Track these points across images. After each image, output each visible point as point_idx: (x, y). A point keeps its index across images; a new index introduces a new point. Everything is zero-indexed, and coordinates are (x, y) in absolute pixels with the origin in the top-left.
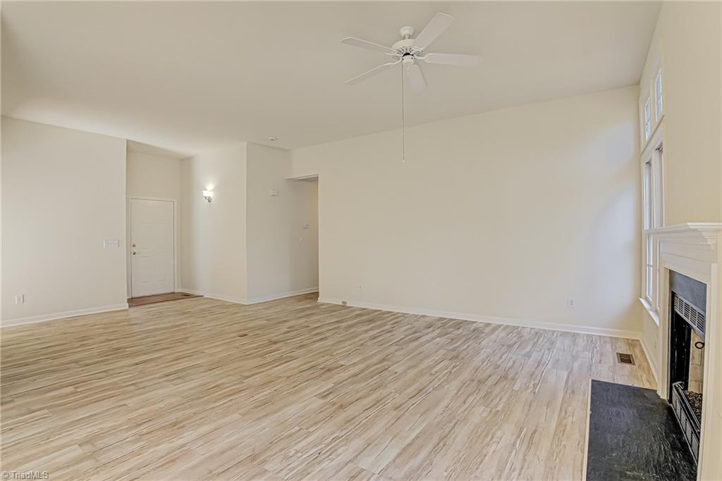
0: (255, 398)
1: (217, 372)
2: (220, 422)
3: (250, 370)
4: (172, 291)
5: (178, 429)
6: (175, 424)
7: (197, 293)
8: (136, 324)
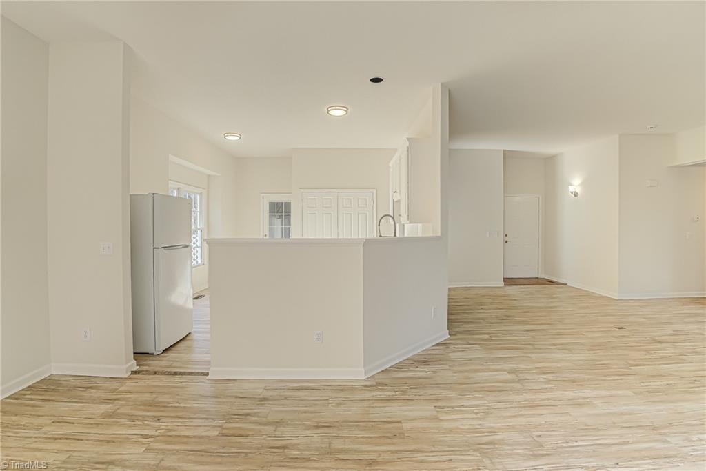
0: (646, 384)
1: (601, 354)
2: (613, 392)
3: (635, 360)
4: (536, 276)
5: (578, 385)
6: (574, 381)
7: (560, 281)
8: (515, 300)
